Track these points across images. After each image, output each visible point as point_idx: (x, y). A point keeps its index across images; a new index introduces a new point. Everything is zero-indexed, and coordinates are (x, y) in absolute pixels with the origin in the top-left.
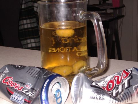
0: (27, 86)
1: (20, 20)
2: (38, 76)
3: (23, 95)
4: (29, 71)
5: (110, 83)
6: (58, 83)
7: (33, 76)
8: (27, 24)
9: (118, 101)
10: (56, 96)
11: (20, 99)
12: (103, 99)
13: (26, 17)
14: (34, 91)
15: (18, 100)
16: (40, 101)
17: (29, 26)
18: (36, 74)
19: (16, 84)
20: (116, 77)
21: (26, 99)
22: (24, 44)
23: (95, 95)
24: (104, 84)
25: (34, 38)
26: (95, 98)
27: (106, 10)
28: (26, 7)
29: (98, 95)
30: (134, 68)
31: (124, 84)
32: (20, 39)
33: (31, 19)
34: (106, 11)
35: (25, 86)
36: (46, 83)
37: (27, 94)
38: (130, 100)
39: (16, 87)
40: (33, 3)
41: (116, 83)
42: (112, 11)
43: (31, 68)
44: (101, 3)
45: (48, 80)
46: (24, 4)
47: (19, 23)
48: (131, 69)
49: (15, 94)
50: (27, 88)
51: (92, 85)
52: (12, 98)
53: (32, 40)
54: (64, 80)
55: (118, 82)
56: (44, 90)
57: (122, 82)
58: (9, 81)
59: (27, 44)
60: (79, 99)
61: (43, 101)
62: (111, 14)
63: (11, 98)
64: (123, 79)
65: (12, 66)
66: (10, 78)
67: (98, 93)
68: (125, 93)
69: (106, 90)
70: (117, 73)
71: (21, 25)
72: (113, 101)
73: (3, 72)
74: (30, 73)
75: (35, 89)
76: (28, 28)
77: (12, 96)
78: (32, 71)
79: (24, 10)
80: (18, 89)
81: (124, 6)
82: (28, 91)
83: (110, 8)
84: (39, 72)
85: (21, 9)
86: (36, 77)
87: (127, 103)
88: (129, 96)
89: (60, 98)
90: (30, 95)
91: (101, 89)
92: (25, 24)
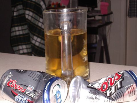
0: (29, 88)
1: (12, 27)
2: (39, 79)
3: (26, 96)
4: (31, 75)
5: (104, 85)
6: (58, 85)
7: (34, 79)
8: (19, 31)
9: (112, 100)
10: (56, 97)
11: (24, 100)
12: (99, 99)
13: (18, 24)
14: (36, 92)
15: (22, 101)
16: (42, 101)
17: (21, 33)
18: (37, 77)
19: (19, 87)
20: (110, 80)
21: (29, 100)
22: (16, 50)
23: (92, 95)
24: (98, 85)
25: (25, 44)
26: (92, 98)
27: (94, 16)
28: (17, 14)
29: (94, 95)
30: (125, 71)
31: (117, 85)
32: (12, 45)
33: (22, 26)
34: (95, 18)
35: (28, 88)
36: (47, 85)
37: (30, 95)
38: (122, 99)
39: (19, 89)
40: (24, 10)
41: (109, 85)
42: (100, 18)
43: (32, 72)
44: (90, 10)
45: (49, 82)
46: (16, 11)
47: (11, 29)
48: (123, 72)
49: (19, 96)
50: (30, 90)
51: (89, 86)
52: (17, 99)
53: (24, 47)
54: (63, 82)
55: (111, 84)
56: (45, 91)
57: (115, 83)
58: (13, 84)
59: (19, 50)
60: (77, 99)
61: (45, 101)
62: (99, 20)
63: (15, 99)
64: (115, 80)
65: (15, 71)
66: (14, 82)
67: (94, 93)
68: (117, 93)
69: (100, 90)
70: (110, 76)
71: (13, 32)
72: (107, 100)
73: (7, 76)
74: (32, 77)
75: (37, 91)
76: (20, 35)
77: (16, 97)
78: (33, 75)
79: (15, 18)
80: (22, 91)
81: (112, 13)
82: (31, 93)
83: (98, 15)
84: (40, 75)
85: (13, 16)
86: (37, 80)
87: (119, 102)
88: (121, 95)
89: (60, 99)
90: (32, 96)
91: (97, 89)
92: (17, 31)
